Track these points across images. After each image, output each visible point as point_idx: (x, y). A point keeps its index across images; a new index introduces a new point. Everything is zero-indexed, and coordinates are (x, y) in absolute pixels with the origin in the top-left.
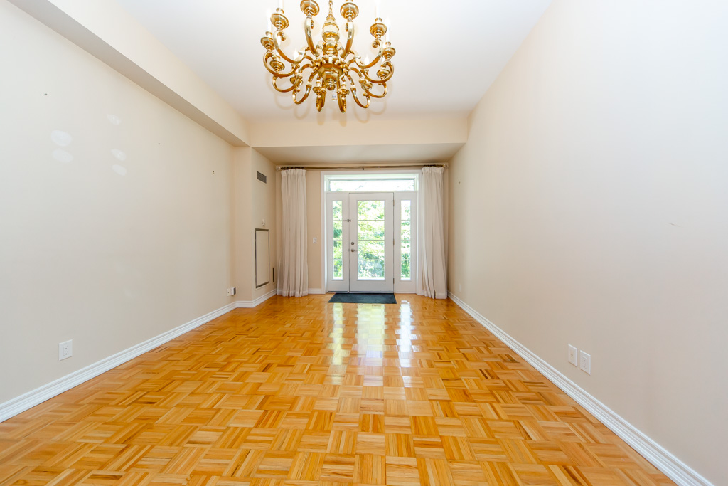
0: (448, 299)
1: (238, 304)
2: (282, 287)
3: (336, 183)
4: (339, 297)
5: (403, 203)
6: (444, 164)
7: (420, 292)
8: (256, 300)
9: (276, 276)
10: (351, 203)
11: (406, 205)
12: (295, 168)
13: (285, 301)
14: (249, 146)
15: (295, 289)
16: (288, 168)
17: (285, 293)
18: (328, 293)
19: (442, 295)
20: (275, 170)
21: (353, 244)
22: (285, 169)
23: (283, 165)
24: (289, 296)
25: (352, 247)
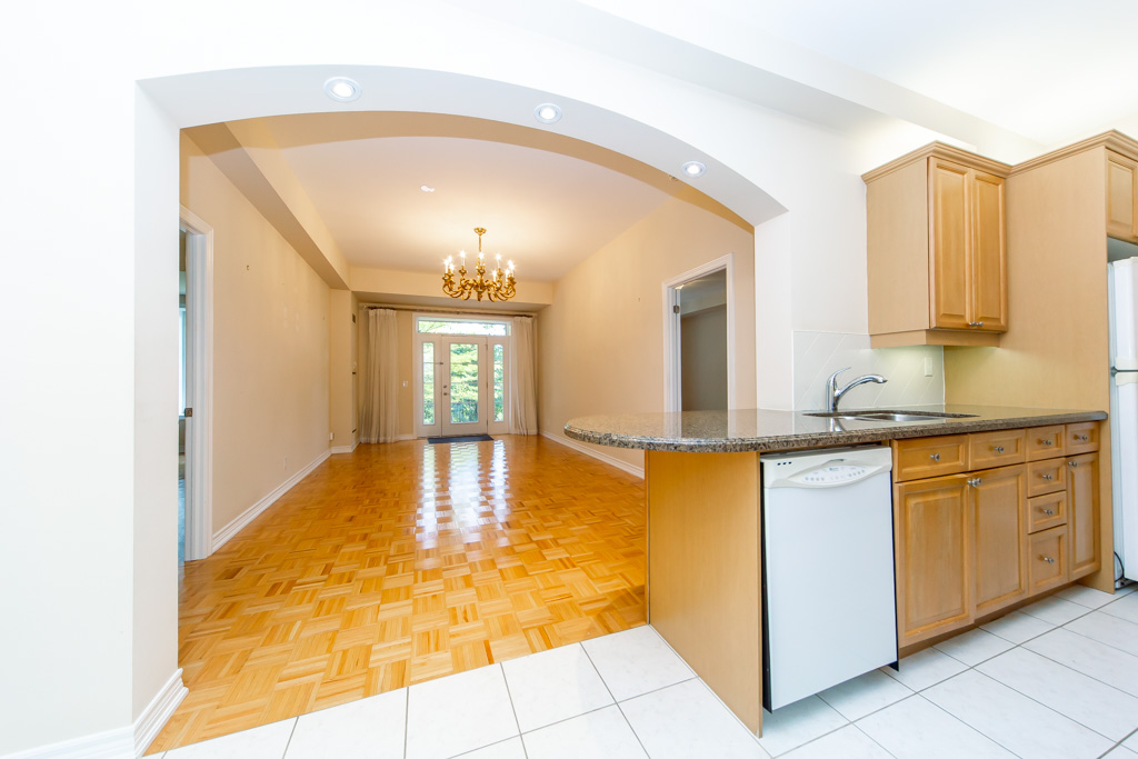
0: (539, 435)
1: (335, 450)
2: (369, 435)
3: (425, 325)
4: (433, 440)
5: (497, 347)
6: (533, 314)
7: (513, 431)
8: (349, 449)
9: (366, 420)
10: (443, 344)
11: (498, 347)
12: (385, 308)
13: (374, 449)
14: (348, 289)
15: (385, 435)
16: (375, 308)
17: (374, 440)
18: (419, 439)
19: (533, 431)
20: (359, 308)
21: (445, 387)
22: (372, 308)
23: (369, 304)
24: (378, 443)
25: (443, 390)
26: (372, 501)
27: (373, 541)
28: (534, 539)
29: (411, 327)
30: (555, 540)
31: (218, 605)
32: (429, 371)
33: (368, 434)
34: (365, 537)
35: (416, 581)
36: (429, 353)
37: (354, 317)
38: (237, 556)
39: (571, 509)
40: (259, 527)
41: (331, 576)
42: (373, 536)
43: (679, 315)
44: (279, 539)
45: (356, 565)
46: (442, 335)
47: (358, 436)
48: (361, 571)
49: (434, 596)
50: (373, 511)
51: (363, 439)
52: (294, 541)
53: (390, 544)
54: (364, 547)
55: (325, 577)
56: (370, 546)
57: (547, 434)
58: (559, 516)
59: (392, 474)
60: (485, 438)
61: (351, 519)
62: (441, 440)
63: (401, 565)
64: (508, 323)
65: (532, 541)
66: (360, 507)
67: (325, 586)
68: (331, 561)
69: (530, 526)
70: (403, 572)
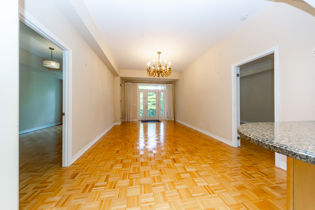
0: (174, 121)
1: (115, 124)
3: (141, 87)
4: (143, 121)
6: (173, 83)
7: (166, 119)
8: (119, 123)
9: (124, 115)
10: (146, 92)
11: (162, 94)
12: (129, 82)
13: (126, 124)
14: (119, 76)
15: (129, 120)
16: (127, 82)
17: (126, 121)
18: (139, 121)
19: (173, 119)
20: (122, 82)
21: (146, 105)
22: (126, 82)
23: (125, 81)
24: (127, 122)
25: (146, 106)
26: (125, 144)
27: (124, 164)
28: (188, 170)
29: (136, 87)
30: (197, 172)
31: (64, 196)
32: (141, 101)
33: (125, 119)
34: (122, 161)
35: (141, 193)
36: (141, 95)
37: (121, 85)
38: (78, 166)
39: (198, 154)
40: (89, 153)
41: (108, 183)
42: (125, 161)
43: (239, 77)
44: (94, 159)
45: (117, 178)
46: (145, 90)
47: (122, 119)
48: (120, 181)
49: (150, 206)
50: (125, 149)
51: (123, 121)
52: (98, 161)
53: (130, 166)
54: (121, 167)
55: (106, 183)
56: (123, 167)
57: (177, 121)
58: (194, 158)
59: (131, 133)
60: (158, 121)
61: (118, 152)
62: (145, 121)
63: (135, 179)
64: (165, 86)
65: (187, 172)
66: (121, 146)
67: (105, 189)
68: (108, 174)
69: (183, 162)
70: (136, 185)
